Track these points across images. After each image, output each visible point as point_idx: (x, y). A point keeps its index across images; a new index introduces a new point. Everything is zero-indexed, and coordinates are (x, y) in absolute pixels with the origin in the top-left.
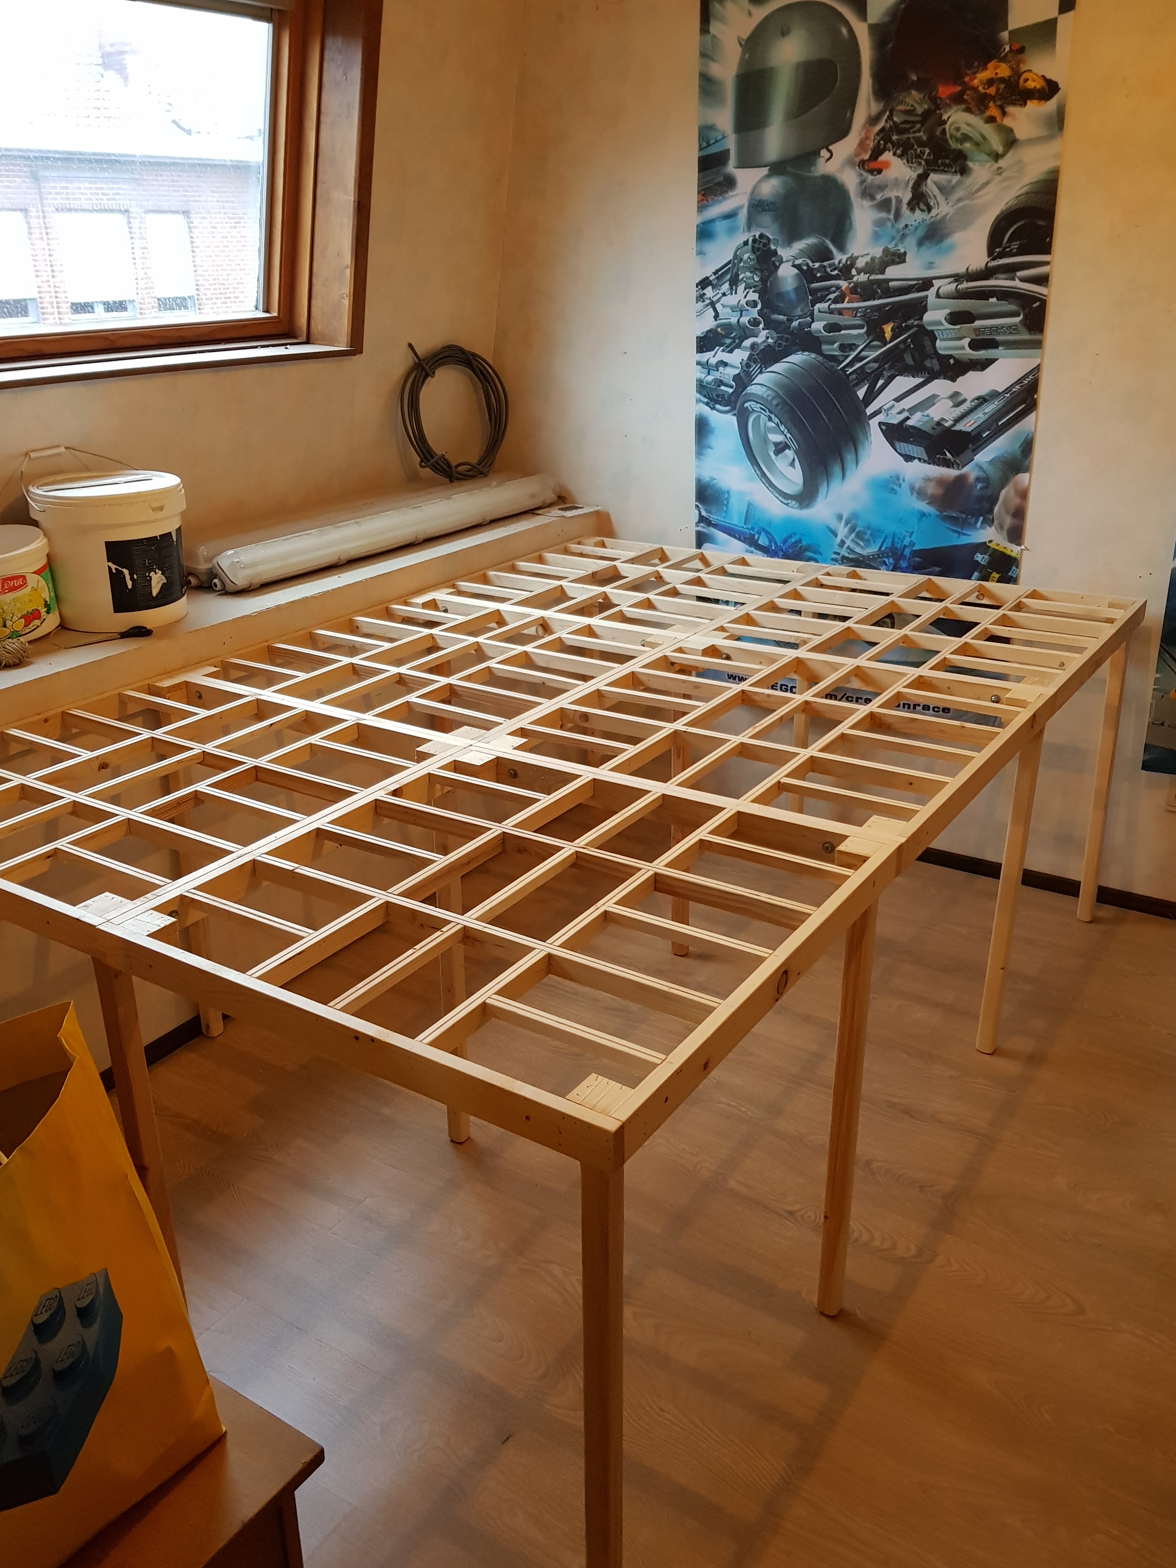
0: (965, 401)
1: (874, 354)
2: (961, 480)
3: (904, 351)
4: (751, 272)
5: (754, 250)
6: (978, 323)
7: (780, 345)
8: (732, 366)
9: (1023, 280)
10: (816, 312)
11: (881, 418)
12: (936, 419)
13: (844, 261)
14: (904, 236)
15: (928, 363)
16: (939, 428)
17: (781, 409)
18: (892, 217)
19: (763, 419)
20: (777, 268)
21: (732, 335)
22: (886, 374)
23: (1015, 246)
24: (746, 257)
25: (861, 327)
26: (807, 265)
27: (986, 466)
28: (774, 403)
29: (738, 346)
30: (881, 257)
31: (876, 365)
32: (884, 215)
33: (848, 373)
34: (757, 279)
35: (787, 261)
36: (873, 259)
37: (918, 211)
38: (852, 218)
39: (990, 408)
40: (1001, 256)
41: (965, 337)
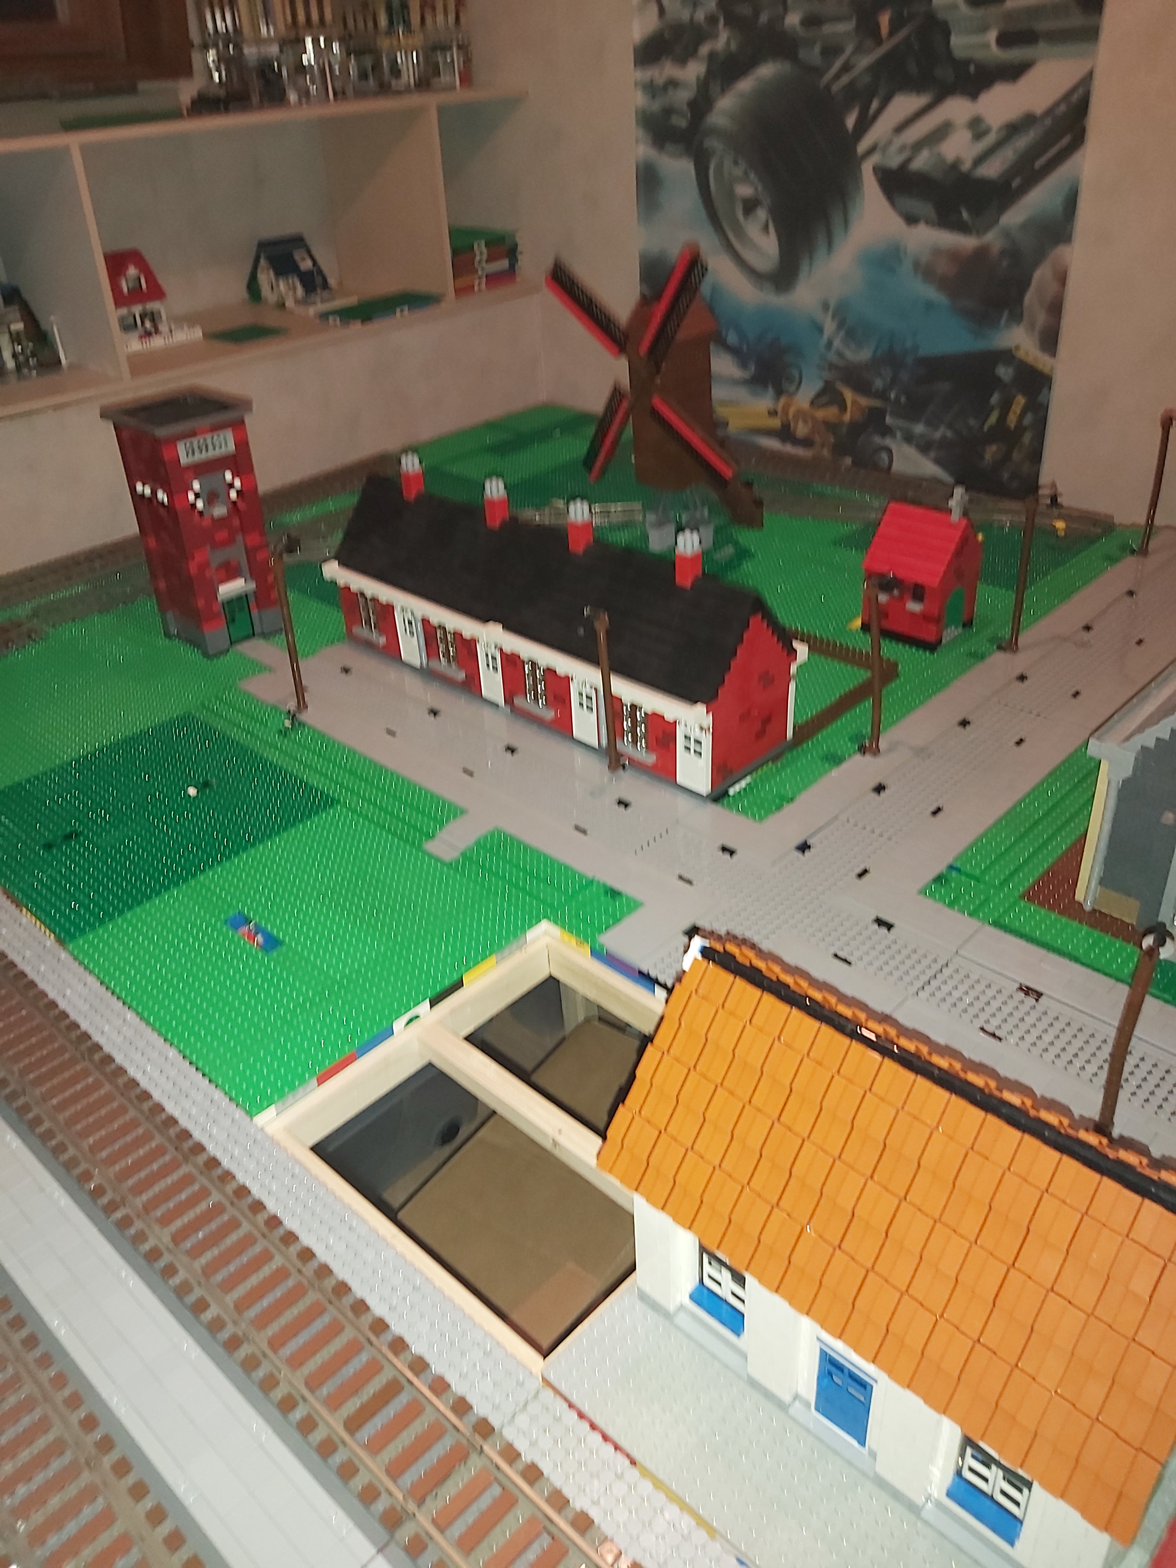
0: (989, 131)
3: (906, 54)
6: (1010, 4)
7: (744, 51)
8: (685, 87)
11: (875, 159)
12: (951, 160)
15: (937, 72)
16: (955, 175)
17: (750, 146)
21: (684, 39)
22: (881, 92)
25: (849, 18)
28: (742, 138)
29: (692, 56)
31: (869, 78)
33: (832, 91)
41: (991, 28)
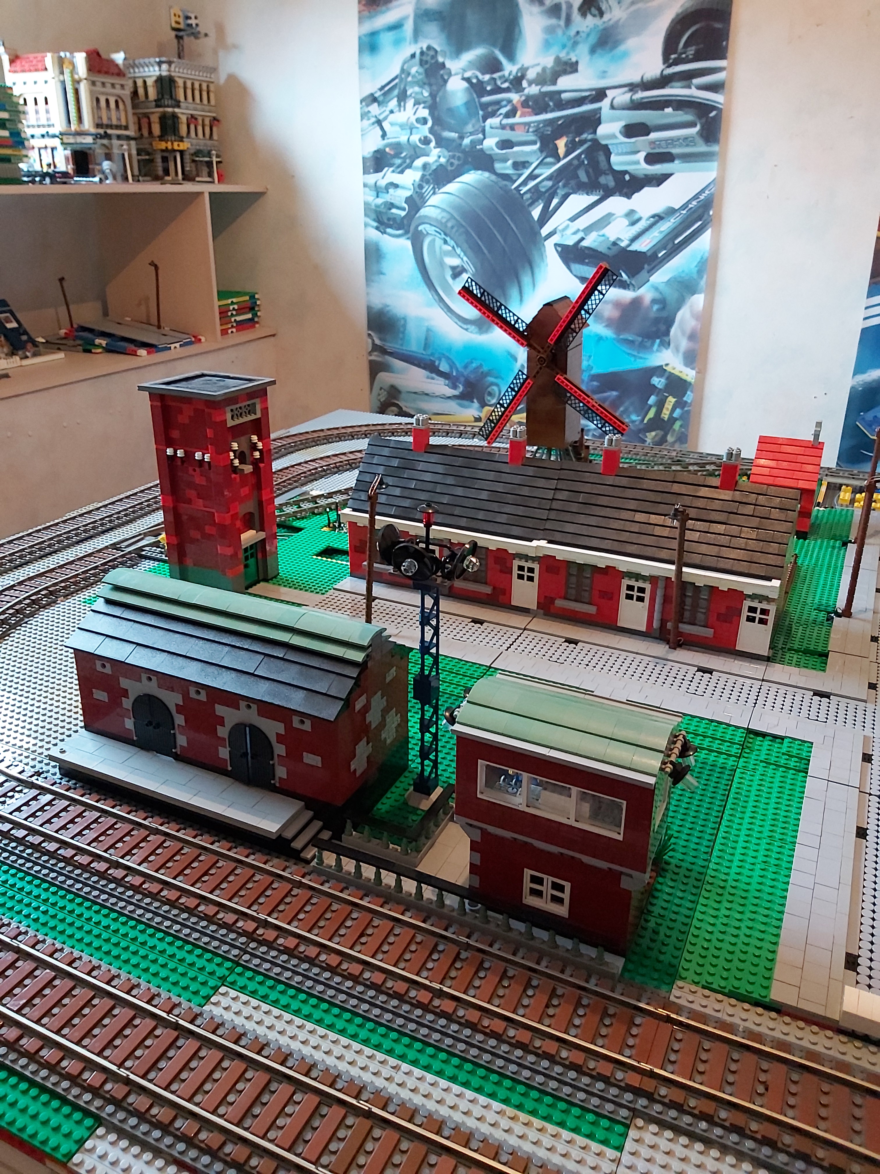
0: (639, 219)
1: (547, 172)
2: (636, 303)
3: (578, 167)
4: (420, 87)
5: (422, 63)
6: (653, 136)
7: (452, 164)
8: (403, 188)
9: (700, 88)
10: (487, 128)
11: (556, 239)
12: (612, 239)
13: (514, 73)
14: (575, 44)
15: (602, 180)
16: (615, 249)
17: (457, 231)
18: (562, 23)
19: (439, 242)
20: (446, 82)
21: (403, 155)
22: (561, 192)
23: (691, 51)
24: (414, 70)
25: (534, 143)
26: (477, 77)
27: (662, 287)
28: (450, 225)
29: (409, 166)
30: (552, 68)
31: (549, 183)
32: (553, 21)
33: (522, 192)
34: (426, 94)
35: (456, 74)
36: (544, 69)
37: (589, 17)
38: (521, 25)
39: (666, 226)
40: (676, 63)
41: (639, 152)
